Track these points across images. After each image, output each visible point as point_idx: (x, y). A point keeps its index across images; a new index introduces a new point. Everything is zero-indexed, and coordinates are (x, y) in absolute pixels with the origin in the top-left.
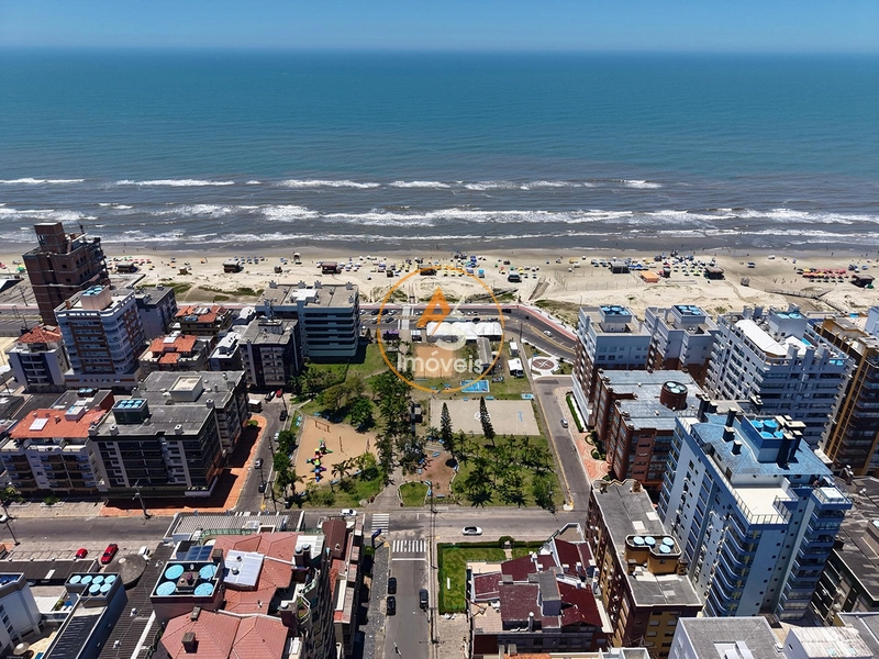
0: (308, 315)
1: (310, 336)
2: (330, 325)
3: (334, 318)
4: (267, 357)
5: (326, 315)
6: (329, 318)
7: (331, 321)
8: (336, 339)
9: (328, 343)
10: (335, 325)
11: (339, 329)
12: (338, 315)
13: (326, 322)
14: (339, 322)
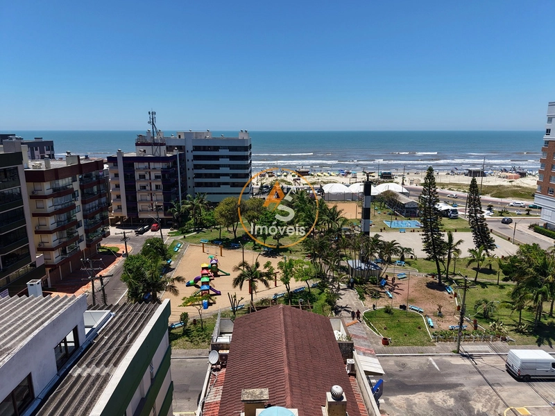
0: (196, 148)
1: (198, 176)
2: (222, 161)
3: (226, 152)
4: (142, 177)
5: (216, 148)
6: (222, 152)
7: (223, 157)
8: (227, 179)
9: (219, 185)
10: (227, 161)
11: (232, 167)
12: (232, 149)
13: (217, 158)
14: (232, 158)
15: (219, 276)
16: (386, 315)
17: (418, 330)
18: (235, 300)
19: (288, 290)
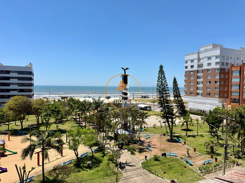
2: (11, 81)
3: (16, 75)
5: (8, 72)
6: (11, 75)
7: (13, 78)
10: (16, 81)
12: (19, 73)
14: (19, 79)
15: (6, 156)
16: (157, 162)
17: (185, 169)
18: (25, 171)
19: (77, 155)
